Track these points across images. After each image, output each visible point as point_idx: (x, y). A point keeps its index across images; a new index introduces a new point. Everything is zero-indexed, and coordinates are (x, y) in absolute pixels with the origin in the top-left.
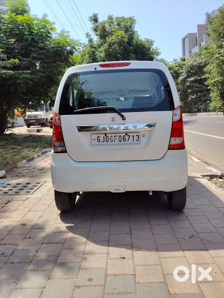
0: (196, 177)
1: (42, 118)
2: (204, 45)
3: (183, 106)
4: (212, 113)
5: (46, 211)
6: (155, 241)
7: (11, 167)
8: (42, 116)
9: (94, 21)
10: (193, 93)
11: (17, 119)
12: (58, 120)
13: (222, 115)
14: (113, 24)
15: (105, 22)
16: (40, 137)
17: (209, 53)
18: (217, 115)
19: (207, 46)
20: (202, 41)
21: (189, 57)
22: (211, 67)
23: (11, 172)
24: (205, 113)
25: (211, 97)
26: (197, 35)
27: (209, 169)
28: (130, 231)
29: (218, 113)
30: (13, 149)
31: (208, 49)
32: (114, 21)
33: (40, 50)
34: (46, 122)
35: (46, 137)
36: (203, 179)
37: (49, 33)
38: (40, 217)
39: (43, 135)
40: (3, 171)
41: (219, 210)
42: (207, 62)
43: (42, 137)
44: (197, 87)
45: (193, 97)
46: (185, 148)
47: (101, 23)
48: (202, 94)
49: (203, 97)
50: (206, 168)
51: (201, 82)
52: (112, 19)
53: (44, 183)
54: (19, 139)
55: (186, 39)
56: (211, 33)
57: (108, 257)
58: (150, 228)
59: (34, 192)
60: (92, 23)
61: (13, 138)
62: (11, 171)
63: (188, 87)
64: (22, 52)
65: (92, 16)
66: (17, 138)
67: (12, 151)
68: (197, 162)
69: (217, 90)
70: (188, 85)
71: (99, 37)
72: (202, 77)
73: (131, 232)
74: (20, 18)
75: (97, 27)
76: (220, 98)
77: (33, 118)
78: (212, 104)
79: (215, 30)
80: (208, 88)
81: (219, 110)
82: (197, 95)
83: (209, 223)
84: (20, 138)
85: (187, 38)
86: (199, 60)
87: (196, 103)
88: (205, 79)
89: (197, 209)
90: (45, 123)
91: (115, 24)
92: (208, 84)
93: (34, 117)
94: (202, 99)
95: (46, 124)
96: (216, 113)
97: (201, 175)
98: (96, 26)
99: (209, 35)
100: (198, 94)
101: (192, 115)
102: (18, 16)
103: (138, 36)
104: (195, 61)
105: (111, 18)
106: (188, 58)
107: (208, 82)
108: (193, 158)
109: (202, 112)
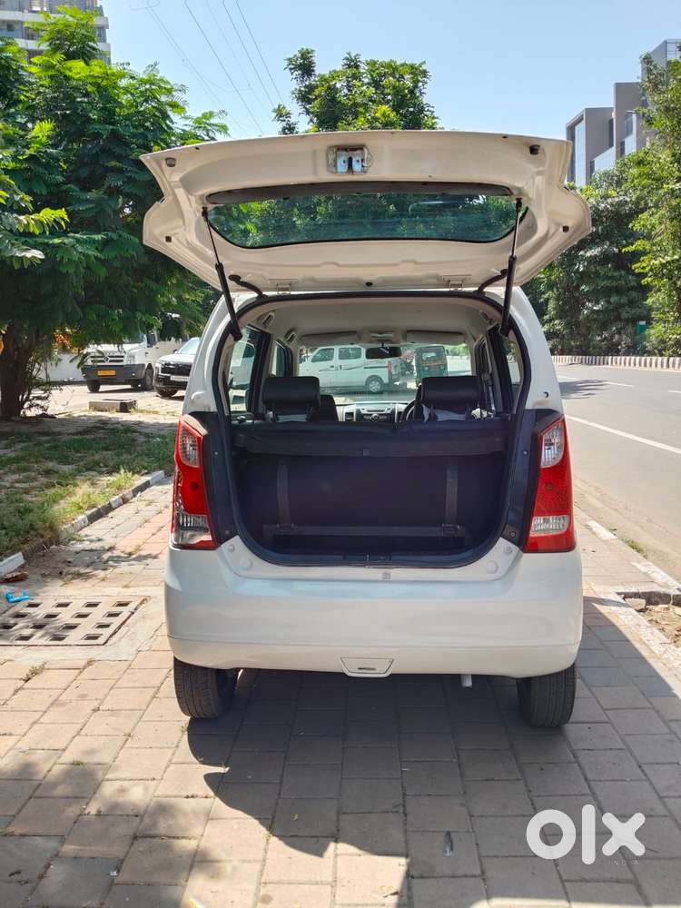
0: (602, 602)
1: (137, 362)
2: (634, 150)
3: (564, 332)
4: (654, 358)
5: (145, 711)
6: (477, 845)
7: (41, 540)
8: (136, 357)
9: (300, 72)
10: (595, 296)
11: (60, 360)
12: (191, 445)
14: (360, 80)
15: (334, 75)
16: (129, 430)
17: (648, 176)
18: (668, 366)
19: (641, 154)
20: (628, 132)
21: (587, 184)
22: (654, 220)
23: (41, 560)
24: (633, 358)
25: (650, 309)
26: (613, 115)
27: (643, 569)
28: (401, 801)
29: (671, 359)
30: (48, 473)
31: (646, 163)
32: (362, 71)
33: (135, 169)
34: (148, 377)
35: (147, 431)
36: (623, 609)
37: (165, 116)
38: (129, 735)
39: (139, 423)
40: (17, 555)
41: (672, 732)
42: (642, 203)
43: (134, 431)
44: (609, 278)
45: (595, 308)
46: (576, 548)
47: (323, 79)
48: (624, 300)
49: (627, 307)
50: (635, 564)
51: (624, 262)
52: (357, 67)
53: (141, 604)
54: (65, 438)
55: (579, 126)
56: (655, 114)
57: (334, 896)
58: (462, 792)
59: (111, 636)
60: (294, 76)
61: (46, 434)
62: (41, 553)
63: (583, 277)
64: (81, 171)
65: (295, 56)
66: (60, 434)
67: (44, 480)
68: (605, 542)
69: (671, 291)
70: (581, 269)
71: (315, 119)
72: (626, 249)
73: (404, 806)
74: (77, 68)
75: (311, 88)
76: (676, 314)
77: (107, 363)
78: (652, 331)
79: (667, 109)
80: (644, 282)
81: (673, 352)
82: (608, 302)
83: (641, 780)
84: (69, 434)
85: (584, 122)
86: (616, 196)
87: (604, 326)
88: (636, 256)
89: (606, 722)
90: (145, 378)
91: (366, 81)
92: (642, 271)
93: (111, 361)
94: (624, 315)
95: (149, 383)
96: (665, 359)
97: (619, 594)
98: (306, 86)
99: (650, 121)
100: (612, 300)
101: (590, 363)
102: (71, 63)
103: (434, 118)
104: (605, 197)
105: (353, 64)
106: (584, 187)
107: (644, 265)
108: (593, 524)
109: (624, 355)
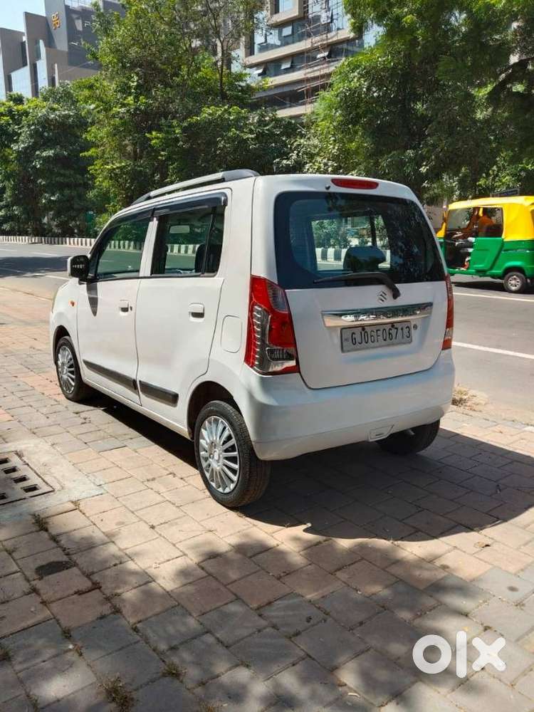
3: (23, 217)
10: (51, 188)
13: (131, 248)
20: (38, 56)
22: (102, 134)
26: (25, 39)
29: (122, 242)
44: (61, 175)
45: (52, 198)
49: (77, 200)
53: (21, 457)
59: (48, 484)
63: (38, 173)
70: (38, 166)
72: (83, 154)
81: (123, 237)
82: (62, 195)
86: (62, 110)
88: (90, 160)
92: (94, 172)
94: (75, 205)
100: (65, 193)
101: (49, 243)
104: (54, 111)
107: (96, 168)
